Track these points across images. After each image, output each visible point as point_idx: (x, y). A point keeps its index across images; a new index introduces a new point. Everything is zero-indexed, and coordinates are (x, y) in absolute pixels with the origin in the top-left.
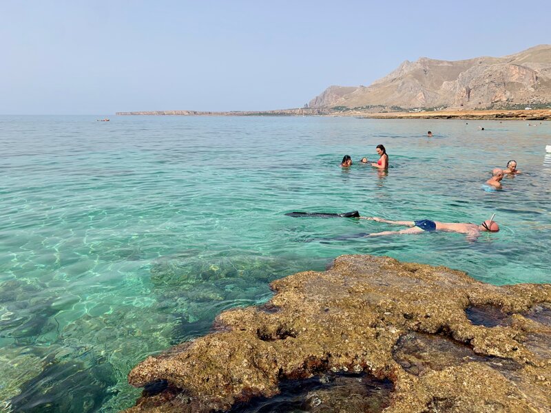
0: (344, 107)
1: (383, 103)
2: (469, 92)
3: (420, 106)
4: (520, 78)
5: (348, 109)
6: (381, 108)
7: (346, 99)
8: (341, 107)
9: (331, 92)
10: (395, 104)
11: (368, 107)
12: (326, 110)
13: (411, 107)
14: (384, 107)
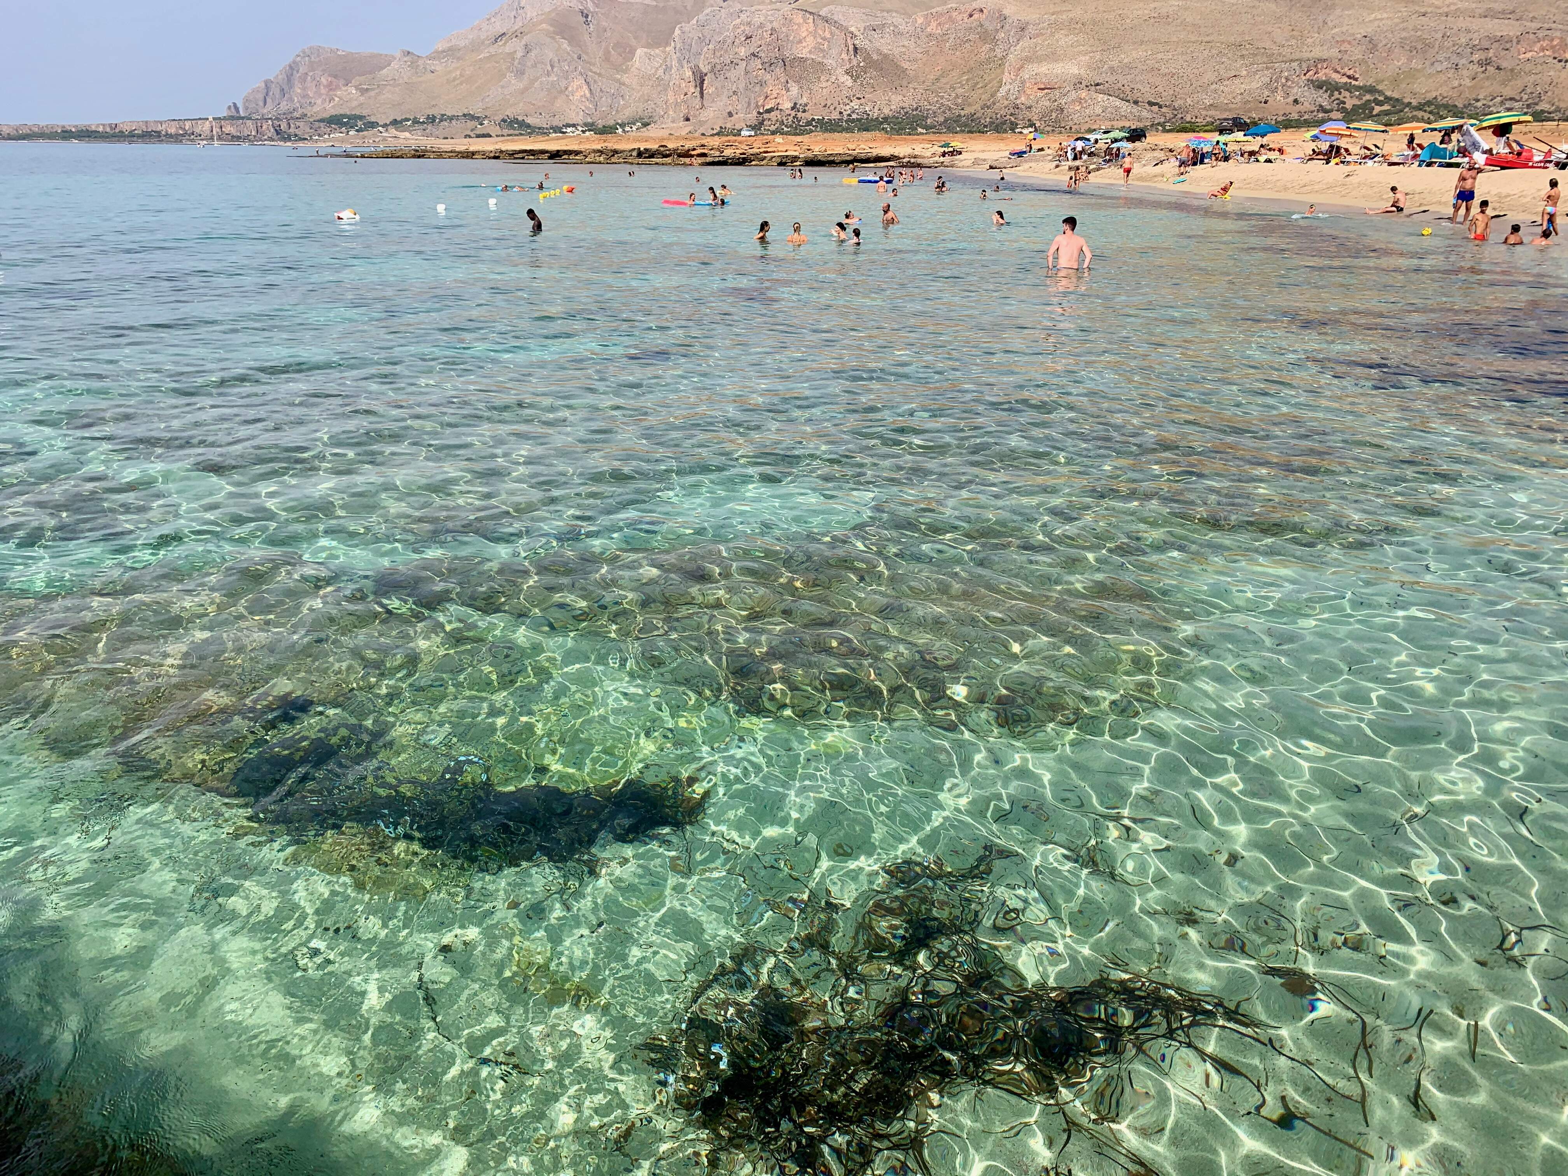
0: (361, 118)
1: (476, 109)
2: (700, 82)
3: (579, 119)
4: (818, 49)
5: (373, 125)
6: (471, 124)
7: (364, 91)
8: (349, 117)
9: (312, 67)
10: (510, 112)
11: (431, 119)
12: (303, 128)
13: (556, 122)
14: (479, 120)
